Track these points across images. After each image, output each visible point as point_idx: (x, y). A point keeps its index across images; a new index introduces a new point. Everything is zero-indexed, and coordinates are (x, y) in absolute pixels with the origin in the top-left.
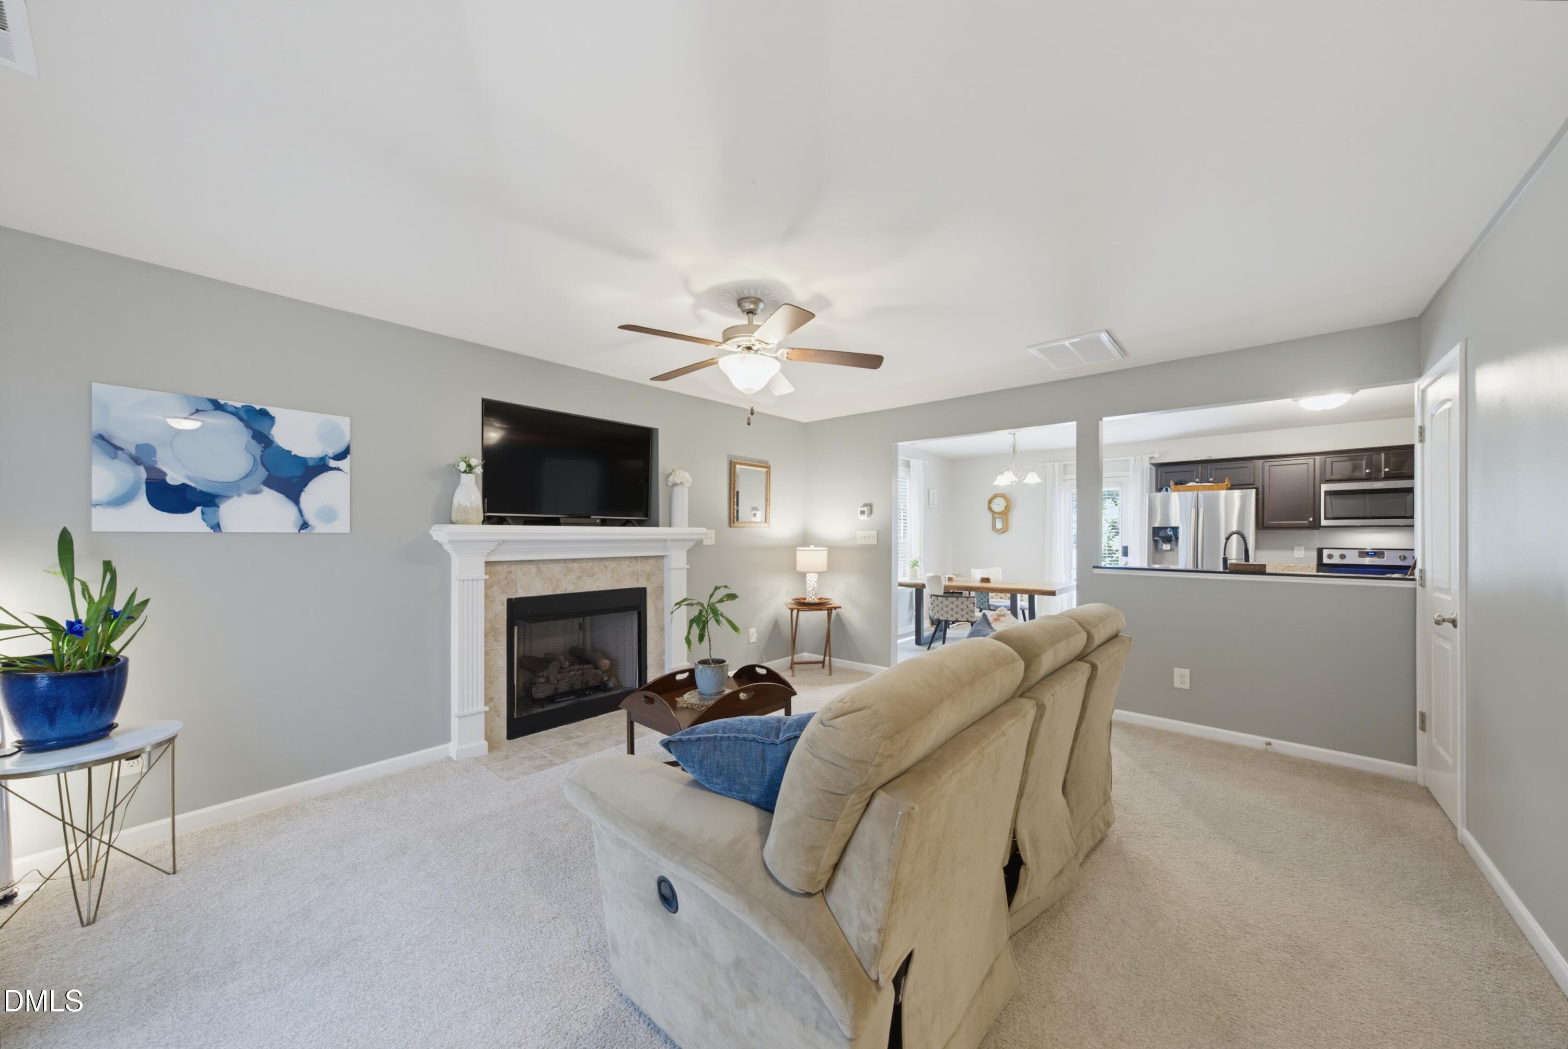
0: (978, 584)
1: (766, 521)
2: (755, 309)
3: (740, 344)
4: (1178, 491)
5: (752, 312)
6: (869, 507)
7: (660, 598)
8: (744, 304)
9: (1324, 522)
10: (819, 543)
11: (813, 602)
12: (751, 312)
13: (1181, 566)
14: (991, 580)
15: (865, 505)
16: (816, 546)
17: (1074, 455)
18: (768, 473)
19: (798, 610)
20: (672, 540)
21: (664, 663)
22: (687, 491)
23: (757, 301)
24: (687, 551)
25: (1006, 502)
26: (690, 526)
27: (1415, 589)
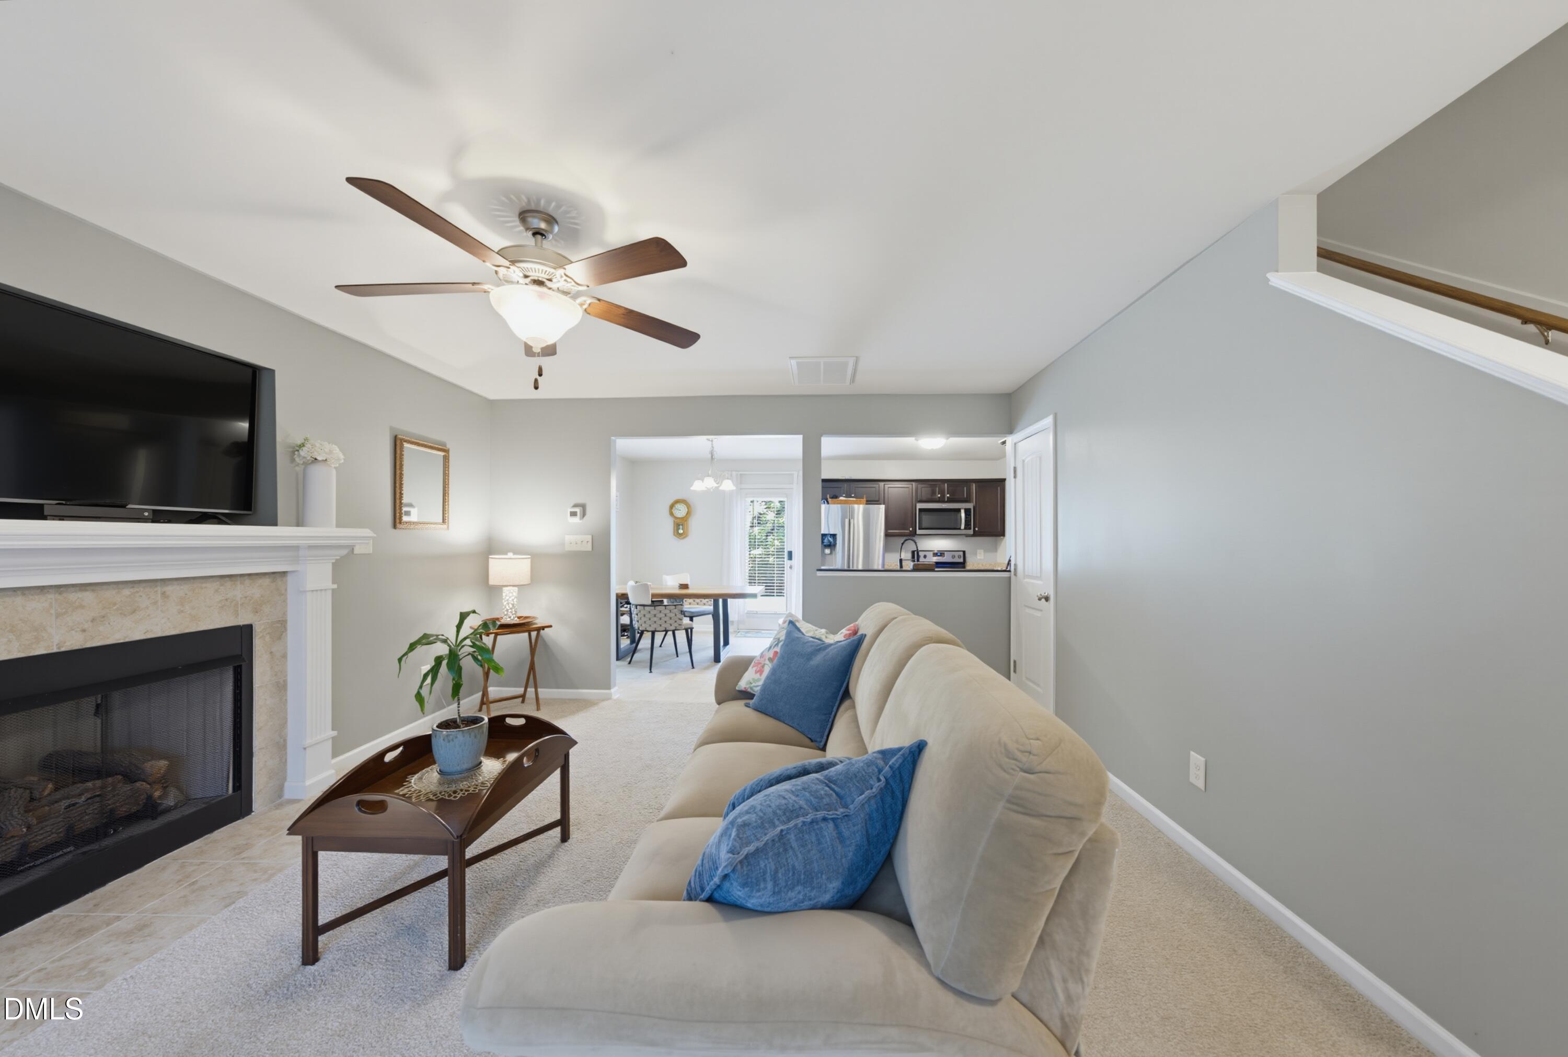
0: (677, 591)
1: (444, 521)
2: (546, 231)
3: (528, 274)
4: (834, 504)
5: (542, 235)
6: (582, 508)
7: (279, 638)
8: (530, 220)
9: (919, 532)
10: (518, 550)
11: (513, 622)
12: (537, 233)
13: (839, 567)
14: (689, 586)
15: (576, 506)
16: (515, 553)
17: (800, 466)
18: (446, 459)
19: (496, 634)
20: (311, 547)
21: (285, 741)
22: (334, 472)
23: (551, 220)
24: (333, 564)
25: (688, 508)
26: (338, 526)
27: (1010, 578)
